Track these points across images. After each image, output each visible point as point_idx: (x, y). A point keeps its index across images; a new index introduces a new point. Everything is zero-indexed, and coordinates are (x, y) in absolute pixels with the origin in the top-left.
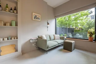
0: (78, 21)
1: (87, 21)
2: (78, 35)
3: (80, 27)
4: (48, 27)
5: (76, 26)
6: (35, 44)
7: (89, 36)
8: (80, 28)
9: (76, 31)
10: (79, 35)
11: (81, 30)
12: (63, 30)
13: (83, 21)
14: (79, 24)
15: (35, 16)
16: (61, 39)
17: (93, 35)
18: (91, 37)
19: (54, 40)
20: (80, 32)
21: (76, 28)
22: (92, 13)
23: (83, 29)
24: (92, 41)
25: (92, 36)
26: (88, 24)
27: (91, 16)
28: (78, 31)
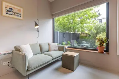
0: (85, 25)
1: (94, 25)
2: (84, 43)
3: (87, 32)
4: (38, 31)
5: (82, 31)
6: (10, 62)
7: (99, 45)
8: (86, 34)
9: (82, 37)
10: (86, 42)
11: (88, 36)
12: (65, 36)
13: (90, 24)
14: (85, 29)
15: (8, 9)
16: (59, 50)
17: (104, 43)
18: (101, 46)
19: (49, 51)
20: (87, 38)
21: (82, 33)
22: (100, 16)
23: (90, 35)
24: (103, 53)
25: (103, 45)
26: (96, 29)
27: (99, 20)
28: (84, 38)
